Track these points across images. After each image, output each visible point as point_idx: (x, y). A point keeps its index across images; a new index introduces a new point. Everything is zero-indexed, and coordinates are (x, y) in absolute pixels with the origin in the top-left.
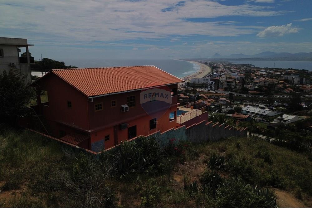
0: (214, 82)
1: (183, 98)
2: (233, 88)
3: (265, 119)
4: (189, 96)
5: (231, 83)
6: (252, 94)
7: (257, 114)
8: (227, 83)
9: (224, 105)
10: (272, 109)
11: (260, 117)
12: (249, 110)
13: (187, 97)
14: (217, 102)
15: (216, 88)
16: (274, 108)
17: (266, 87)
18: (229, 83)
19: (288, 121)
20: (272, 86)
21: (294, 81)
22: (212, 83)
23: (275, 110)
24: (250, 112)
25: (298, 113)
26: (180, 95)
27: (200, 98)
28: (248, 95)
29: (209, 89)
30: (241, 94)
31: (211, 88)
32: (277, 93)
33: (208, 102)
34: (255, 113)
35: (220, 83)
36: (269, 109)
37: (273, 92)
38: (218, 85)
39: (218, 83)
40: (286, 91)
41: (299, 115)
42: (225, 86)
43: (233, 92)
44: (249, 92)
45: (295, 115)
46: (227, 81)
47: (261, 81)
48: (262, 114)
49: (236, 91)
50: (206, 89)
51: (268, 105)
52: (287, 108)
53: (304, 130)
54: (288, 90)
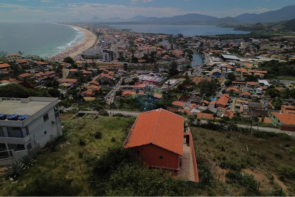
0: (108, 54)
1: (87, 74)
2: (125, 57)
3: (157, 85)
4: (91, 71)
5: (122, 53)
6: (141, 63)
7: (150, 82)
8: (120, 53)
9: (122, 76)
10: (159, 75)
11: (153, 84)
12: (143, 79)
13: (90, 72)
14: (115, 73)
15: (111, 59)
16: (160, 75)
17: (150, 55)
18: (121, 53)
19: (172, 85)
20: (153, 53)
21: (167, 47)
22: (107, 54)
23: (161, 76)
24: (145, 80)
25: (176, 77)
26: (82, 71)
27: (101, 72)
28: (138, 64)
29: (104, 60)
30: (133, 64)
31: (106, 59)
32: (158, 59)
33: (110, 75)
34: (148, 81)
35: (113, 54)
36: (157, 76)
37: (156, 59)
38: (112, 56)
39: (112, 54)
40: (164, 57)
41: (177, 78)
42: (118, 56)
43: (126, 62)
44: (138, 60)
45: (175, 79)
46: (119, 52)
47: (145, 50)
48: (154, 81)
49: (128, 61)
50: (101, 61)
51: (155, 72)
52: (168, 73)
53: (183, 90)
54: (165, 56)
